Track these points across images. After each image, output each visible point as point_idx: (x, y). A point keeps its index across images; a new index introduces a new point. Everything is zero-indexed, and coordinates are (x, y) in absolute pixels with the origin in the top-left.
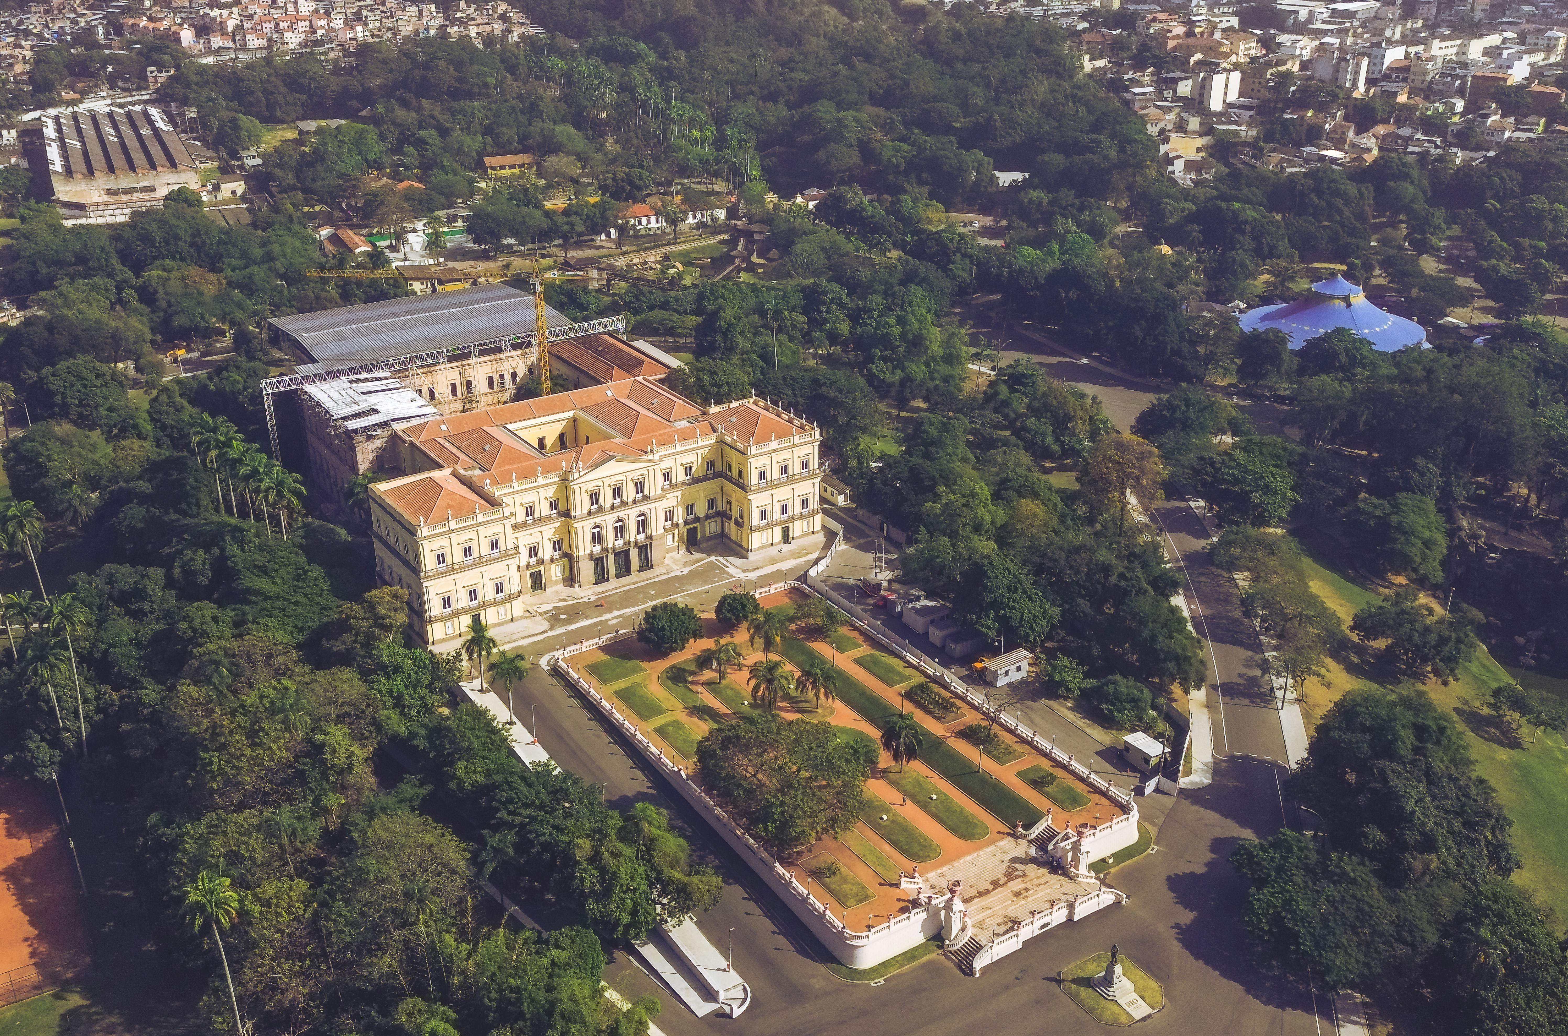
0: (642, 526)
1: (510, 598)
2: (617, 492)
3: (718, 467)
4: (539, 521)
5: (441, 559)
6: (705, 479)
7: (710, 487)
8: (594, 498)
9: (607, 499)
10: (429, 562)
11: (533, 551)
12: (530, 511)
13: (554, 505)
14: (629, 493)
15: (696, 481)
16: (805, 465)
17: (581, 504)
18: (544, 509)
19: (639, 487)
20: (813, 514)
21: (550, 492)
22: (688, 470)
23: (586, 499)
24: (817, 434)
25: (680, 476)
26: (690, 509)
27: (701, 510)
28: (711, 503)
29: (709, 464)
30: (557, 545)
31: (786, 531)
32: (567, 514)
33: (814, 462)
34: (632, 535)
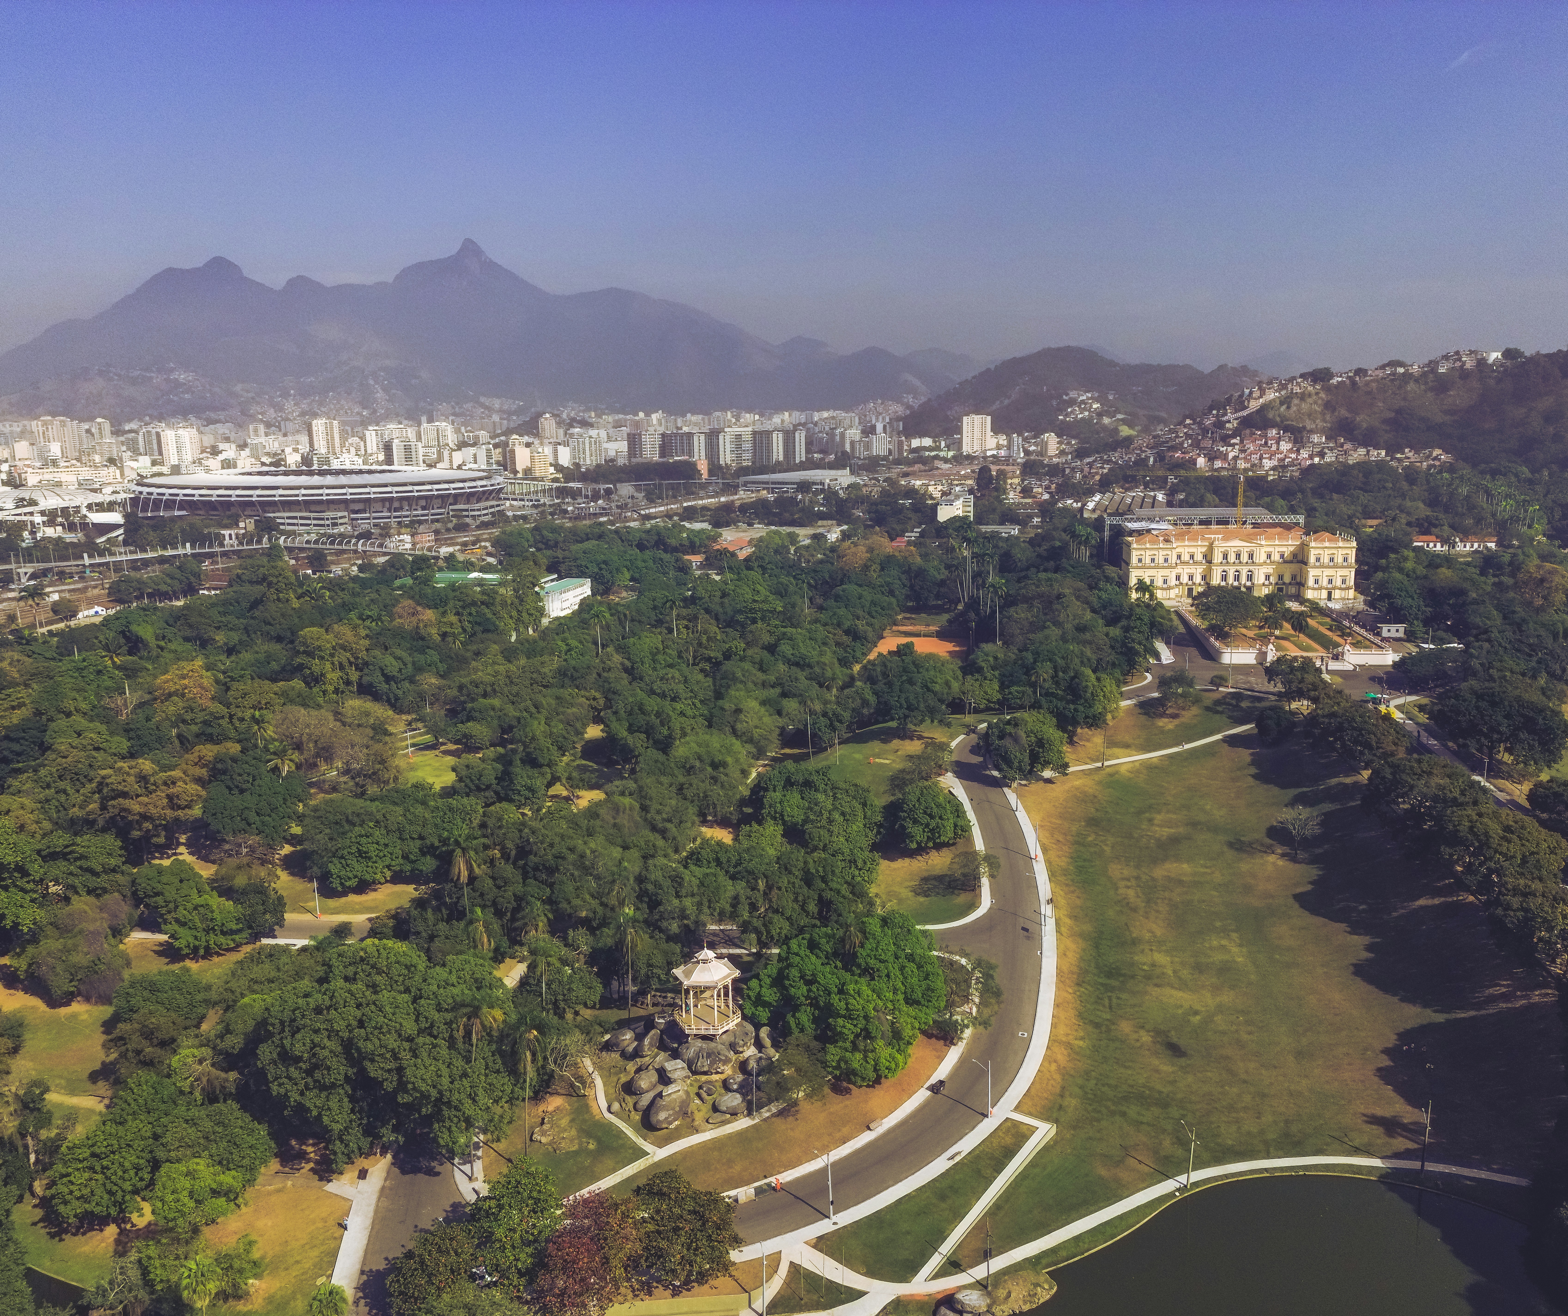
0: (1250, 578)
1: (1169, 588)
2: (1238, 556)
3: (1300, 558)
4: (1195, 563)
5: (1140, 560)
6: (1291, 562)
7: (1294, 567)
8: (1225, 556)
9: (1232, 558)
10: (1134, 560)
11: (1191, 577)
12: (1192, 557)
13: (1205, 556)
14: (1245, 558)
15: (1285, 562)
16: (1345, 560)
17: (1218, 558)
18: (1199, 557)
19: (1251, 556)
20: (1348, 588)
21: (1204, 550)
22: (1282, 556)
23: (1221, 556)
24: (1354, 544)
25: (1276, 557)
26: (1281, 577)
27: (1287, 579)
28: (1294, 577)
29: (1294, 555)
30: (1204, 578)
31: (1330, 594)
32: (1210, 562)
33: (1352, 559)
34: (1243, 580)
